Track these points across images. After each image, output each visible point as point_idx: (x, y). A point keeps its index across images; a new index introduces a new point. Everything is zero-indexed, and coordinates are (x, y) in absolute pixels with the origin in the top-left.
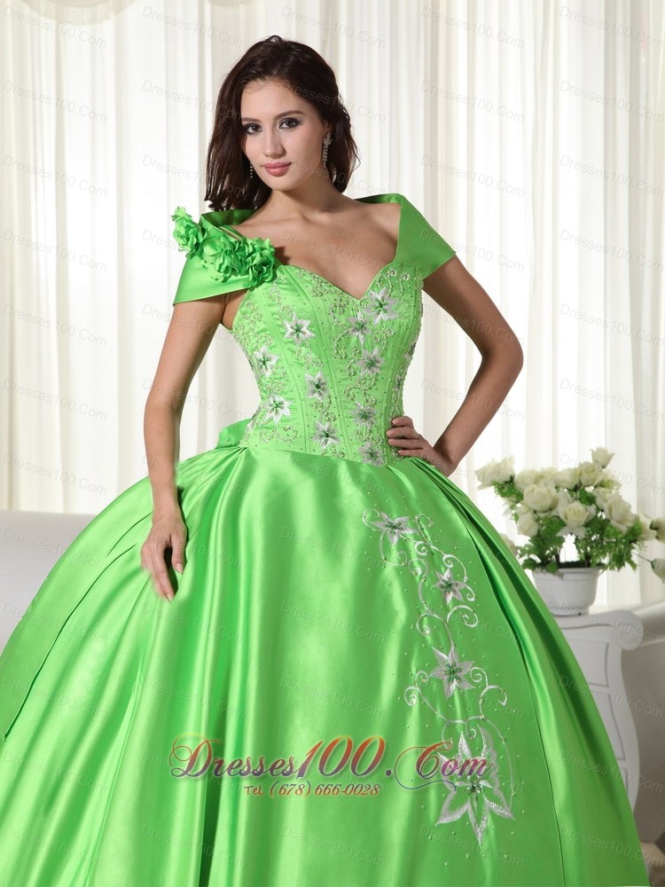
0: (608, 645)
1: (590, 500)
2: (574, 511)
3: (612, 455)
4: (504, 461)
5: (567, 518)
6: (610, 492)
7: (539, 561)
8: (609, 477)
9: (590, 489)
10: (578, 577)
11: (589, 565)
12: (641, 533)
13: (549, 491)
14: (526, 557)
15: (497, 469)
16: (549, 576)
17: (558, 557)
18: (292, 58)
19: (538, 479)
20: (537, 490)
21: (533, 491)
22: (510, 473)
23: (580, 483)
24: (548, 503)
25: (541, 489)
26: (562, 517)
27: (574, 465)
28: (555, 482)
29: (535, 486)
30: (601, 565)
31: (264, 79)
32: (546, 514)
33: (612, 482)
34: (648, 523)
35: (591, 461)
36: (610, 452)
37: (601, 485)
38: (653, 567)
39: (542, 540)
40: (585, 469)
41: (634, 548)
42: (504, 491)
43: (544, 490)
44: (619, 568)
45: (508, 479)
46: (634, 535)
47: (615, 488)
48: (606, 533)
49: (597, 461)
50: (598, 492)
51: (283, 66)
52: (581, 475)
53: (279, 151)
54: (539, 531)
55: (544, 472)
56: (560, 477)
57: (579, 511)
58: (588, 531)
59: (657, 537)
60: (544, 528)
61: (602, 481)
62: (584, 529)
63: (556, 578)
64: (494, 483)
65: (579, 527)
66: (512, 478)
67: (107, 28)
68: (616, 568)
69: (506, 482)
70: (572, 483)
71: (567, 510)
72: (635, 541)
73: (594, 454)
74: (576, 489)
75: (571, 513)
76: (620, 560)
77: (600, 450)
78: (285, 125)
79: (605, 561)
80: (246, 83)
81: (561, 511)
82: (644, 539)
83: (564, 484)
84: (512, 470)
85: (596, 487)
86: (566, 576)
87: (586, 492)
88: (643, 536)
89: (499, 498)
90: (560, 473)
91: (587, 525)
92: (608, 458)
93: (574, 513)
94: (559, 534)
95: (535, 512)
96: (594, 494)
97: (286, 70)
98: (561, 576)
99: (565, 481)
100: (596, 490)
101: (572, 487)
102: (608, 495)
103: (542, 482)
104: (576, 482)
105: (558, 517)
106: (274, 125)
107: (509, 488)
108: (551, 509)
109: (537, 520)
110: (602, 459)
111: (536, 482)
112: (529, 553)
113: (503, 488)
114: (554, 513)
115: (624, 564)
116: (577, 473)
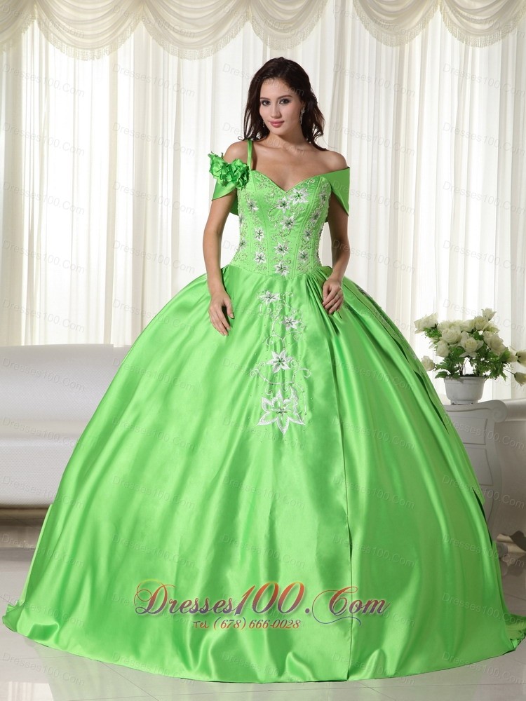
0: (487, 420)
1: (481, 338)
2: (469, 343)
3: (494, 313)
4: (432, 316)
5: (466, 347)
7: (449, 373)
8: (492, 326)
9: (481, 333)
10: (472, 382)
11: (479, 377)
12: (509, 358)
13: (457, 333)
14: (440, 370)
15: (427, 320)
16: (454, 381)
17: (461, 372)
18: (288, 69)
19: (451, 325)
20: (449, 331)
21: (447, 332)
22: (435, 323)
23: (475, 328)
24: (455, 338)
25: (452, 331)
26: (464, 347)
27: (472, 318)
28: (461, 327)
29: (449, 329)
30: (486, 376)
31: (274, 79)
32: (454, 345)
33: (494, 328)
34: (514, 353)
35: (482, 316)
36: (493, 311)
37: (487, 329)
38: (515, 377)
39: (452, 361)
40: (478, 320)
41: (505, 366)
42: (431, 334)
43: (453, 331)
44: (496, 378)
46: (505, 358)
47: (496, 331)
48: (489, 357)
49: (485, 316)
50: (485, 334)
51: (283, 72)
52: (475, 323)
53: (278, 115)
54: (449, 354)
55: (455, 322)
56: (464, 325)
57: (473, 343)
58: (478, 355)
59: (518, 361)
60: (452, 353)
61: (488, 327)
62: (476, 354)
63: (459, 382)
64: (425, 329)
65: (473, 353)
66: (436, 325)
67: (209, 61)
68: (494, 378)
69: (432, 328)
70: (470, 328)
71: (467, 343)
72: (505, 362)
73: (484, 312)
74: (472, 332)
76: (497, 372)
77: (487, 310)
78: (282, 102)
79: (488, 373)
81: (462, 343)
82: (511, 362)
83: (466, 329)
84: (436, 321)
85: (484, 331)
86: (465, 381)
87: (478, 334)
88: (510, 360)
89: (428, 338)
90: (464, 323)
91: (477, 351)
92: (492, 315)
94: (461, 357)
95: (448, 344)
96: (483, 335)
97: (285, 75)
98: (462, 381)
99: (466, 327)
101: (470, 331)
102: (491, 335)
103: (452, 327)
104: (473, 328)
105: (461, 347)
106: (277, 102)
107: (433, 331)
108: (457, 342)
109: (449, 348)
110: (489, 315)
111: (450, 327)
112: (442, 367)
113: (430, 331)
114: (459, 345)
115: (498, 375)
116: (473, 322)
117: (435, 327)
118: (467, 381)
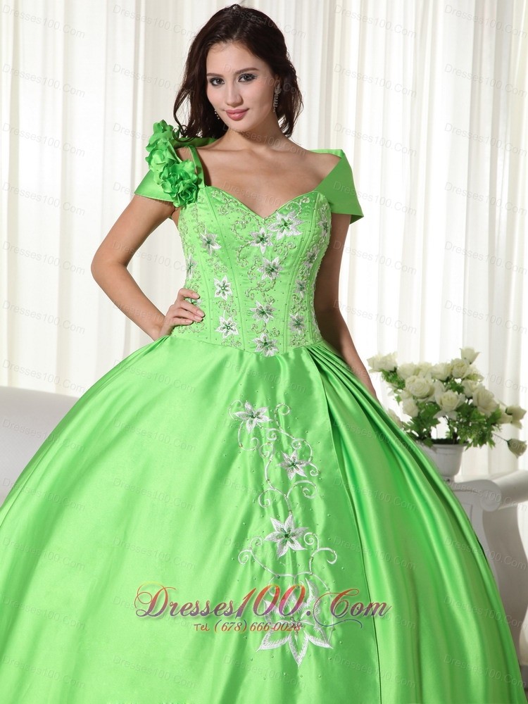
0: (472, 507)
1: (460, 389)
3: (478, 354)
4: (389, 355)
5: (441, 404)
6: (476, 384)
7: (417, 435)
8: (475, 372)
9: (458, 381)
10: (448, 451)
11: (456, 442)
12: (500, 418)
13: (427, 382)
15: (384, 361)
17: (430, 434)
18: (250, 25)
19: (417, 371)
20: (417, 380)
21: (414, 381)
22: (394, 365)
23: (452, 376)
24: (426, 391)
25: (420, 380)
26: (438, 403)
27: (448, 361)
28: (432, 373)
29: (415, 377)
30: (466, 443)
31: (226, 42)
32: (424, 400)
33: (477, 375)
34: (504, 409)
35: (460, 358)
36: (476, 351)
37: (468, 378)
38: (509, 444)
39: (421, 421)
40: (456, 364)
41: (493, 430)
42: (390, 378)
43: (423, 380)
44: (481, 445)
45: (393, 370)
46: (494, 420)
47: (479, 380)
48: (472, 417)
49: (465, 358)
50: (467, 384)
51: (242, 31)
52: (452, 369)
53: (238, 100)
54: (419, 413)
55: (421, 366)
56: (435, 370)
57: (451, 399)
58: (459, 415)
59: (512, 422)
60: (422, 411)
61: (469, 375)
62: (456, 413)
64: (383, 371)
65: (451, 411)
66: (395, 369)
68: (478, 445)
69: (391, 372)
70: (445, 375)
71: (442, 398)
72: (494, 424)
73: (463, 353)
74: (448, 380)
75: (446, 399)
76: (483, 438)
77: (467, 349)
78: (243, 79)
79: (470, 439)
80: (211, 45)
81: (437, 398)
82: (502, 423)
83: (440, 377)
84: (395, 363)
85: (463, 380)
86: (438, 450)
87: (455, 383)
88: (500, 420)
89: (385, 382)
90: (435, 367)
91: (458, 410)
92: (475, 356)
93: (448, 400)
94: (435, 417)
95: (415, 398)
96: (463, 385)
97: (245, 34)
98: (435, 450)
99: (439, 374)
100: (464, 382)
101: (445, 378)
102: (474, 386)
103: (421, 374)
104: (448, 375)
105: (435, 403)
106: (234, 79)
107: (393, 376)
108: (428, 396)
109: (417, 404)
110: (469, 357)
111: (416, 373)
112: (411, 428)
113: (389, 375)
114: (430, 399)
115: (485, 443)
116: (451, 368)
117: (394, 371)
118: (441, 449)
